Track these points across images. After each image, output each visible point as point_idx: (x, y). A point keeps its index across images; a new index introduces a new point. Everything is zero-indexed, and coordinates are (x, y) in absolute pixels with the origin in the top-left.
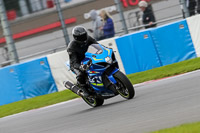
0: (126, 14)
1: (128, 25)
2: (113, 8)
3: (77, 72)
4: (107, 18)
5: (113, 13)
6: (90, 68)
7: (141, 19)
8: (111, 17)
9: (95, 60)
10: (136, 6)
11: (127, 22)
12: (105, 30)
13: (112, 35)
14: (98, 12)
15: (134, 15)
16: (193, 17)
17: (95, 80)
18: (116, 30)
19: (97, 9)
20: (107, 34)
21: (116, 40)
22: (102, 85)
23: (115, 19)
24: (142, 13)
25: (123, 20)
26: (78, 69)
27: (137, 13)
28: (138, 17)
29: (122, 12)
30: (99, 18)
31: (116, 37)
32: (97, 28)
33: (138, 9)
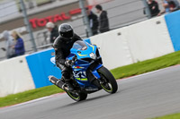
0: (35, 34)
1: (37, 44)
2: (23, 29)
3: (62, 67)
4: (18, 38)
5: (24, 33)
6: (75, 64)
7: (48, 39)
8: (22, 37)
9: (80, 56)
10: (44, 27)
11: (36, 41)
12: (16, 49)
13: (22, 53)
14: (10, 32)
15: (42, 35)
16: (96, 36)
17: (80, 75)
18: (26, 48)
19: (9, 30)
20: (18, 52)
21: (27, 58)
22: (86, 80)
23: (25, 38)
24: (49, 33)
25: (32, 40)
26: (63, 64)
27: (45, 33)
28: (46, 37)
29: (31, 32)
30: (11, 38)
31: (26, 55)
32: (9, 47)
33: (46, 30)
